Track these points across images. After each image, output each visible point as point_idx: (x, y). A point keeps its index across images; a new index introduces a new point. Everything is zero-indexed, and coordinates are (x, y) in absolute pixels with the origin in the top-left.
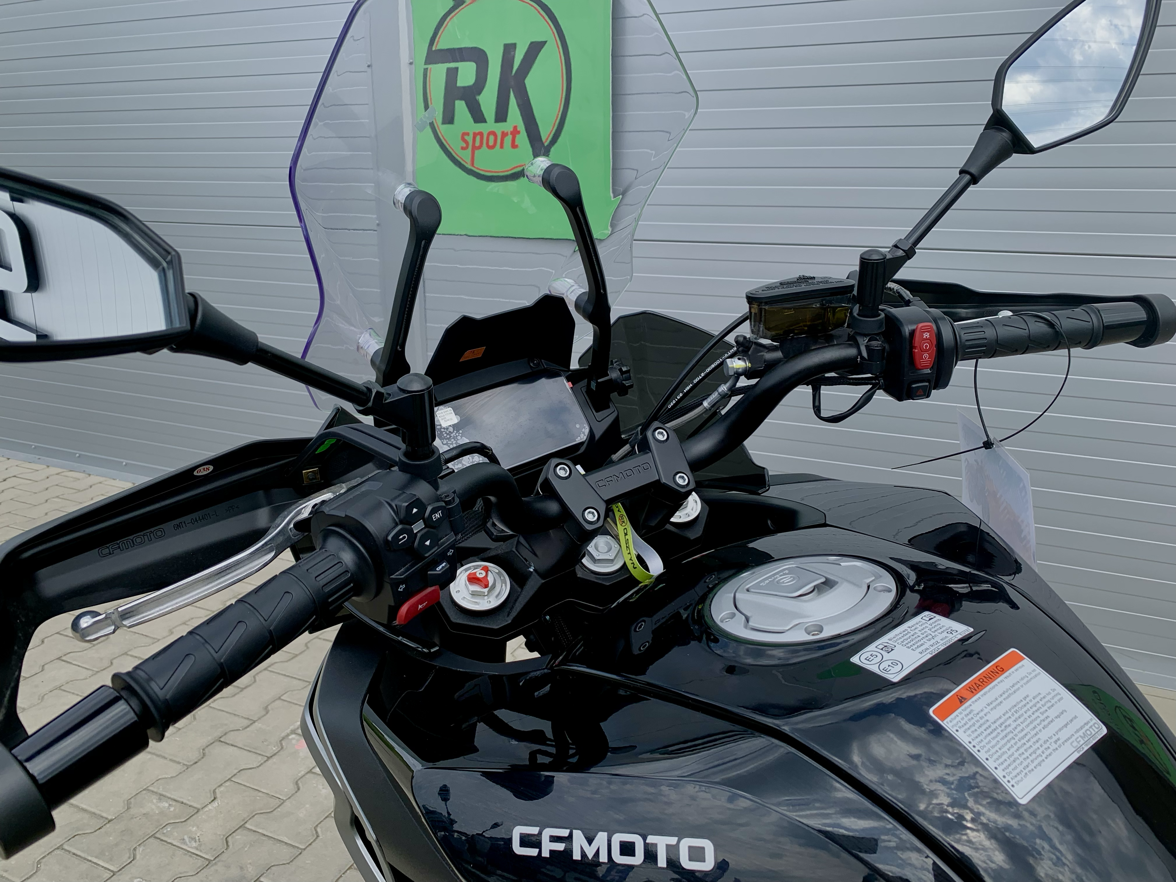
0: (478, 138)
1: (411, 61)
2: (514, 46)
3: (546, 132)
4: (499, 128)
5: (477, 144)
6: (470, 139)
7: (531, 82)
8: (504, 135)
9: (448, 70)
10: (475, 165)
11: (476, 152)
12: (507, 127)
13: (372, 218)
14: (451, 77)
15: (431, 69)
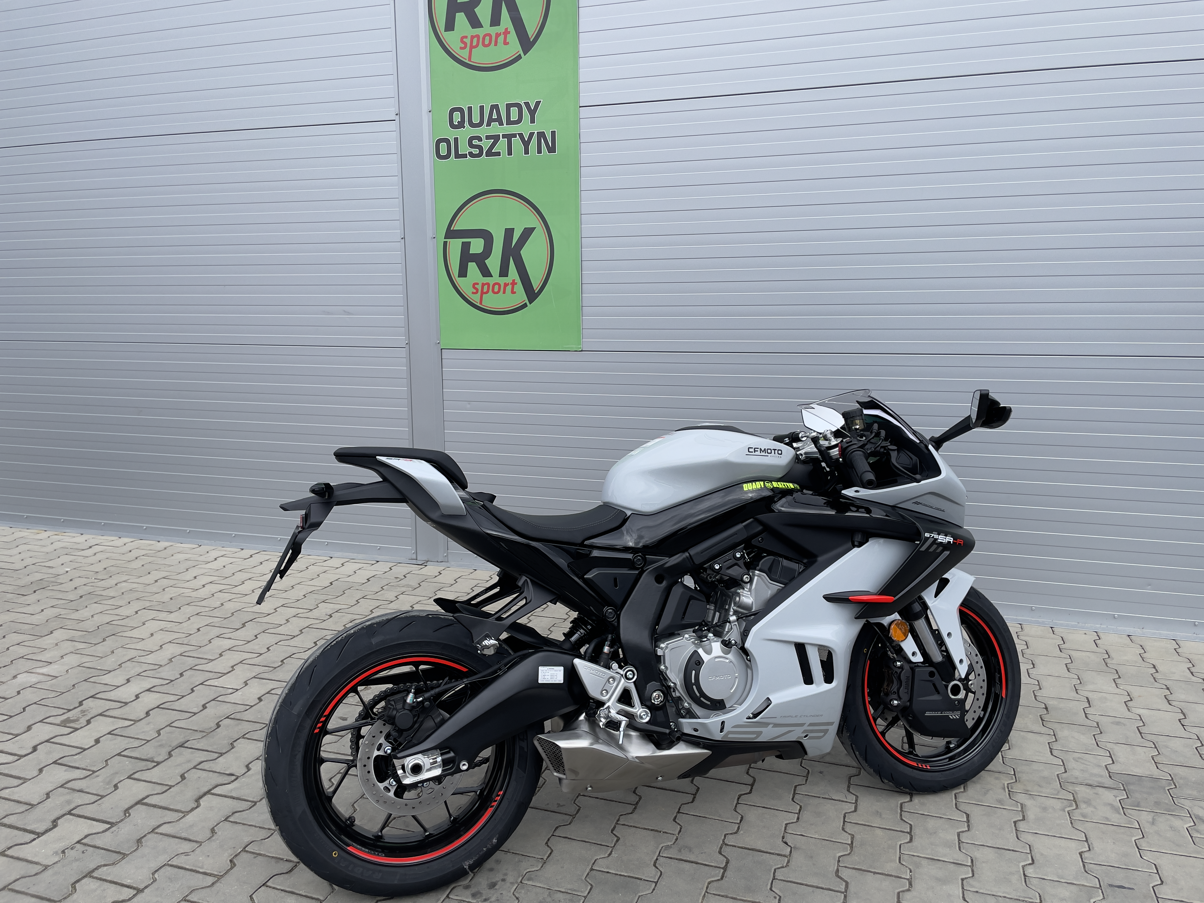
0: (486, 287)
1: (434, 236)
2: (512, 230)
3: (536, 284)
4: (503, 280)
5: (485, 290)
6: (479, 287)
7: (525, 253)
8: (506, 285)
9: (462, 242)
10: (483, 304)
11: (484, 295)
12: (508, 280)
13: (402, 339)
14: (466, 247)
15: (450, 242)
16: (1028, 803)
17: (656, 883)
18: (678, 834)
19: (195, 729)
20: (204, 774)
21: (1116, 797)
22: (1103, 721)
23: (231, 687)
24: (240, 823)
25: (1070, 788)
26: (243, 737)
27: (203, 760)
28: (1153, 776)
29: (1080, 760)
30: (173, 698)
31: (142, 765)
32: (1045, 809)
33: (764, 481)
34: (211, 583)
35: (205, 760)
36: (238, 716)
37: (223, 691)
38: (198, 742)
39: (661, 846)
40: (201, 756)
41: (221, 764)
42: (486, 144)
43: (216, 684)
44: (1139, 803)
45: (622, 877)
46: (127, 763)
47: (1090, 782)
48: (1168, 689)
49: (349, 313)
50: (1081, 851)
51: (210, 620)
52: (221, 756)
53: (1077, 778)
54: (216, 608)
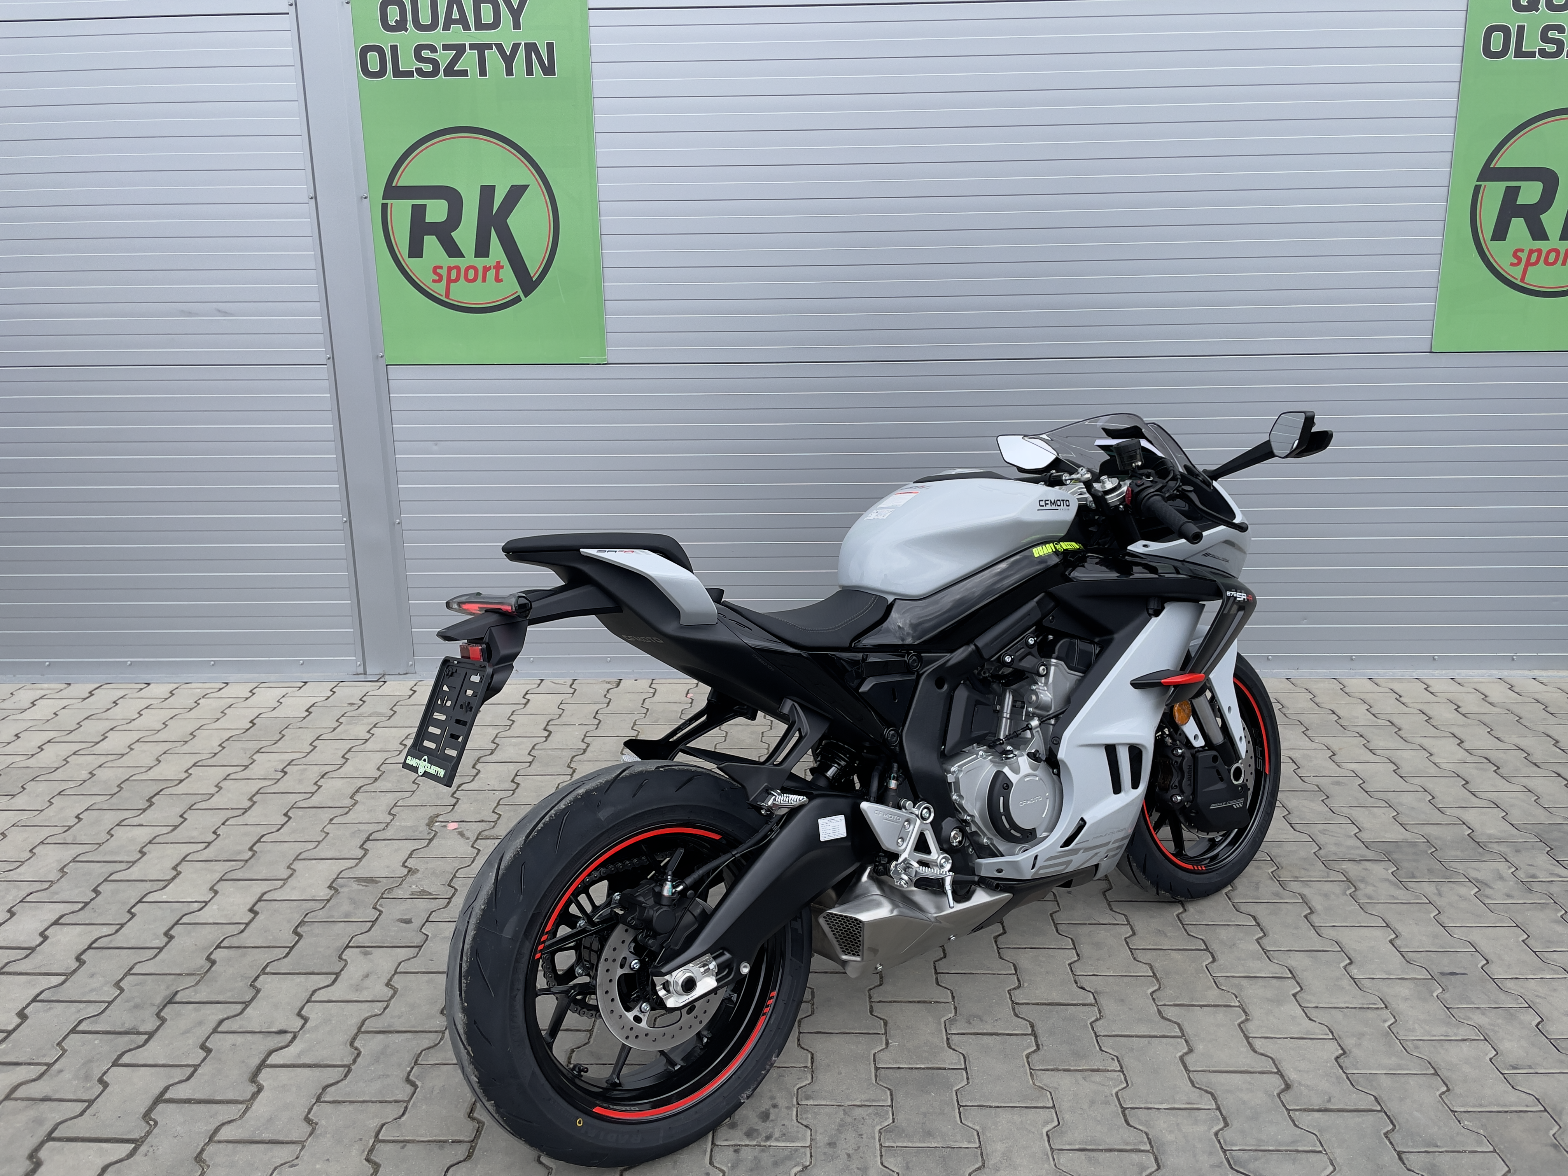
0: (454, 272)
1: (365, 195)
2: (493, 188)
3: (533, 267)
4: (481, 262)
5: (454, 275)
6: (444, 272)
7: (514, 221)
8: (486, 269)
9: (413, 205)
10: (451, 297)
11: (452, 284)
12: (490, 261)
13: (321, 353)
14: (418, 213)
15: (392, 204)
16: (1306, 891)
17: (966, 1069)
18: (954, 1001)
19: (178, 972)
20: (239, 1039)
21: (1387, 870)
22: (1323, 782)
23: (194, 900)
24: (344, 1102)
25: (1337, 867)
26: (263, 971)
27: (221, 1017)
28: (1407, 839)
29: (1327, 833)
30: (106, 930)
31: (123, 1042)
32: (1326, 896)
33: (1053, 542)
34: (49, 741)
35: (225, 1016)
36: (235, 941)
37: (186, 909)
38: (196, 992)
39: (943, 1020)
40: (214, 1014)
41: (255, 1017)
42: (444, 58)
43: (164, 898)
44: (1412, 873)
45: (922, 1071)
46: (97, 1042)
47: (1352, 857)
48: (1361, 736)
49: (226, 314)
50: (1389, 939)
51: (89, 801)
52: (247, 1006)
53: (1336, 854)
54: (85, 781)
